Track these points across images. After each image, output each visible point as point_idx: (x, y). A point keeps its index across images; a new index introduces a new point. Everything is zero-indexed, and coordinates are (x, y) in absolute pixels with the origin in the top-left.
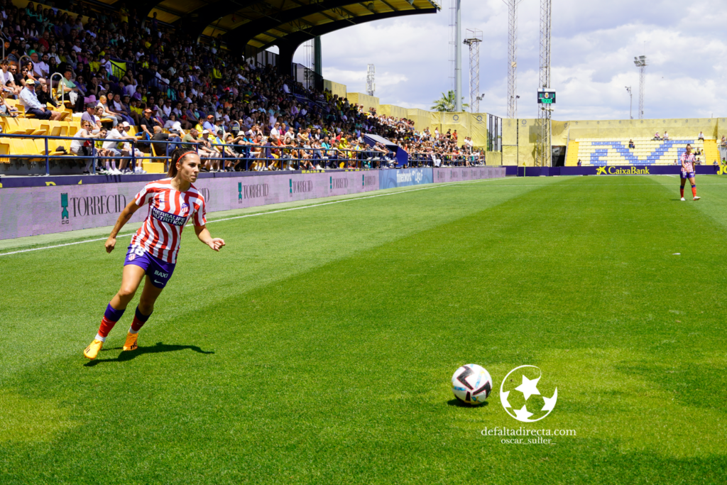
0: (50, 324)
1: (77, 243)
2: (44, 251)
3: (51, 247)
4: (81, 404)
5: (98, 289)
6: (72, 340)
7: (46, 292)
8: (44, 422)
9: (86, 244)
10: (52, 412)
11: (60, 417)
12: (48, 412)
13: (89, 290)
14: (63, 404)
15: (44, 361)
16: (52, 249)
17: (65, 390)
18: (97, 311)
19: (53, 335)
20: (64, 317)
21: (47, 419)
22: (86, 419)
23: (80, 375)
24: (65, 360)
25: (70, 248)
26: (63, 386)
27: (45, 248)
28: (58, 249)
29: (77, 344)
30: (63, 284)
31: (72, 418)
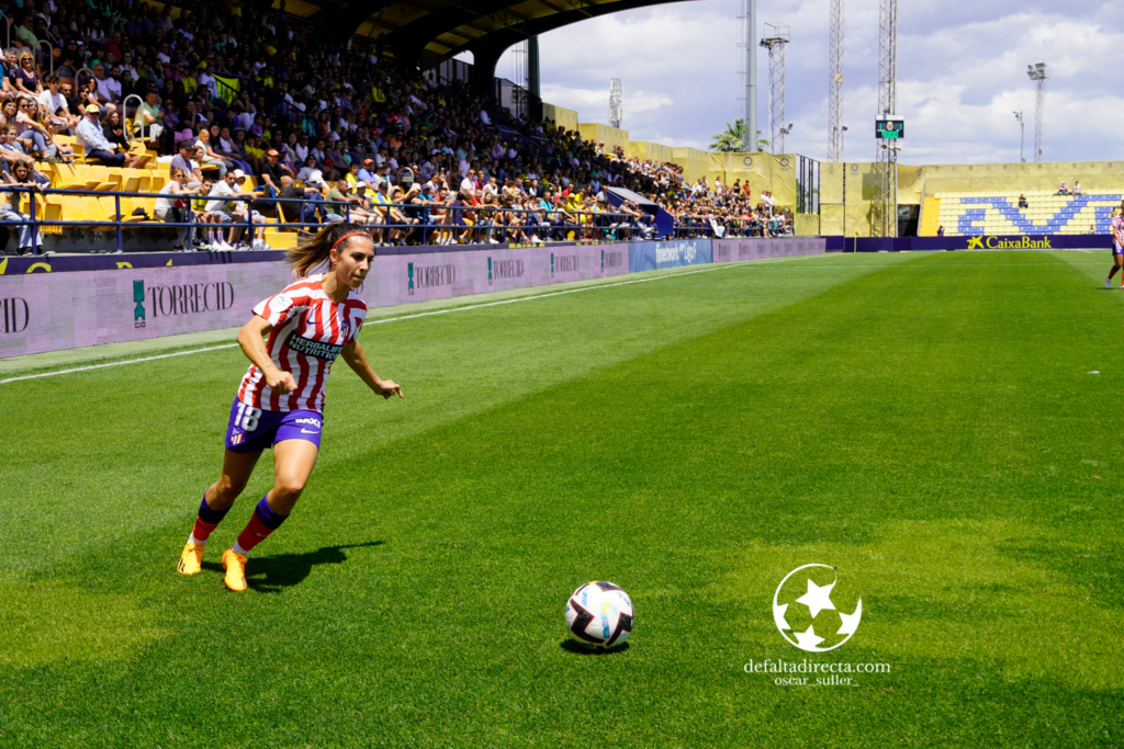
0: (125, 481)
1: (164, 356)
2: (116, 368)
3: (126, 362)
4: (173, 602)
5: (197, 427)
6: (159, 505)
7: (119, 431)
8: (118, 630)
9: (178, 357)
10: (130, 614)
11: (142, 623)
12: (123, 615)
13: (183, 429)
14: (146, 603)
15: (117, 536)
16: (128, 365)
17: (149, 581)
18: (196, 461)
19: (130, 497)
20: (147, 470)
21: (122, 625)
22: (181, 625)
23: (172, 559)
24: (149, 536)
25: (155, 364)
26: (146, 575)
27: (116, 364)
28: (136, 365)
29: (167, 511)
30: (144, 419)
31: (161, 624)
